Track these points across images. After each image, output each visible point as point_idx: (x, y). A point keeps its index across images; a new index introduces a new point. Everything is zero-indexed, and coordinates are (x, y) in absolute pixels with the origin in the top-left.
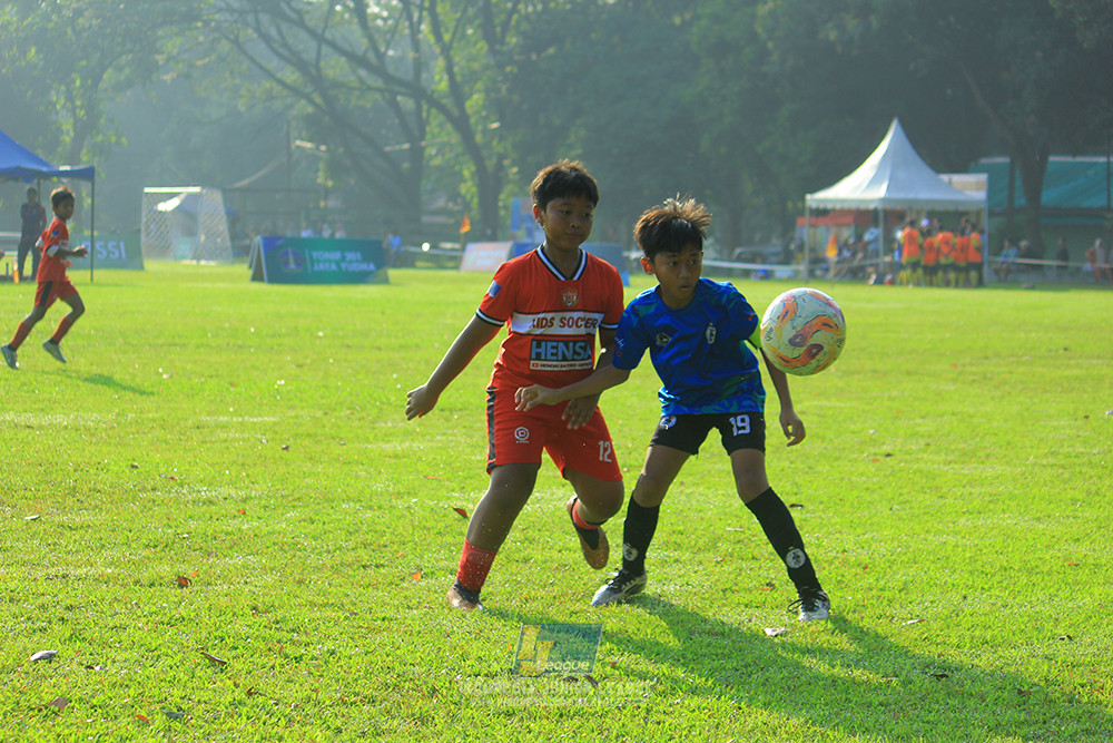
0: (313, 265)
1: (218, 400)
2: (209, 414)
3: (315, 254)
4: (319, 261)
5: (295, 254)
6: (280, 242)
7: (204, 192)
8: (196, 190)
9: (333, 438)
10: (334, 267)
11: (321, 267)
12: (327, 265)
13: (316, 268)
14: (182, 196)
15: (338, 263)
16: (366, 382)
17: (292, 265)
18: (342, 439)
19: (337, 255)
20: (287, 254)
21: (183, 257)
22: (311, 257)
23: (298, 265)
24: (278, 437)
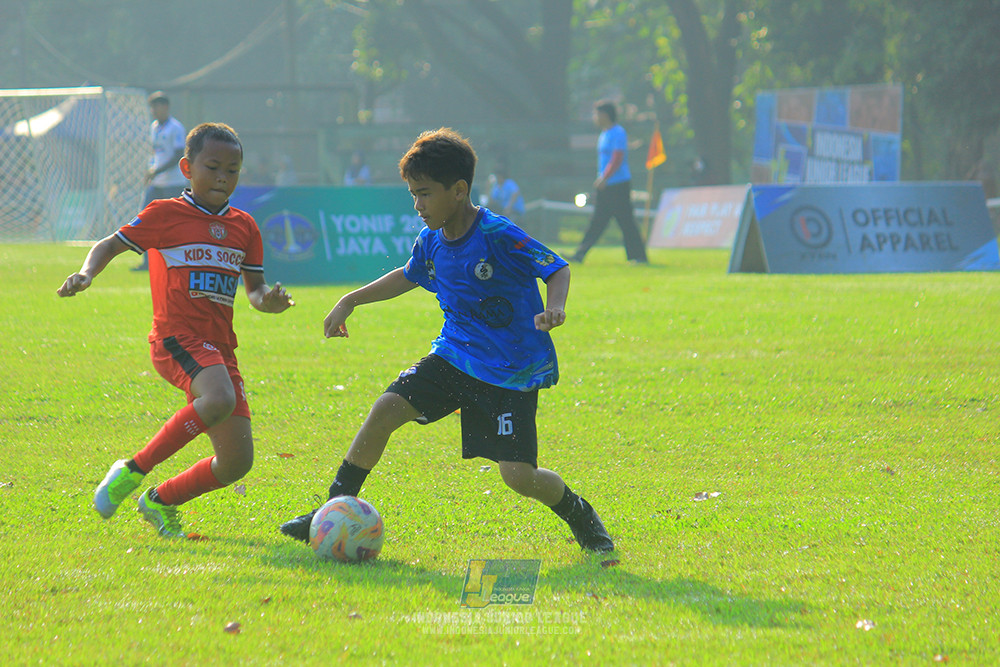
0: (334, 245)
1: (105, 532)
2: (81, 562)
3: (338, 221)
4: (347, 235)
5: (295, 221)
6: (264, 198)
7: (109, 94)
8: (96, 90)
9: (335, 604)
10: (379, 247)
11: (353, 247)
12: (365, 243)
13: (341, 251)
14: (66, 106)
15: (386, 239)
16: (420, 486)
17: (292, 246)
18: (352, 607)
19: (386, 223)
20: (280, 221)
21: (72, 234)
22: (331, 226)
23: (304, 245)
24: (220, 605)
